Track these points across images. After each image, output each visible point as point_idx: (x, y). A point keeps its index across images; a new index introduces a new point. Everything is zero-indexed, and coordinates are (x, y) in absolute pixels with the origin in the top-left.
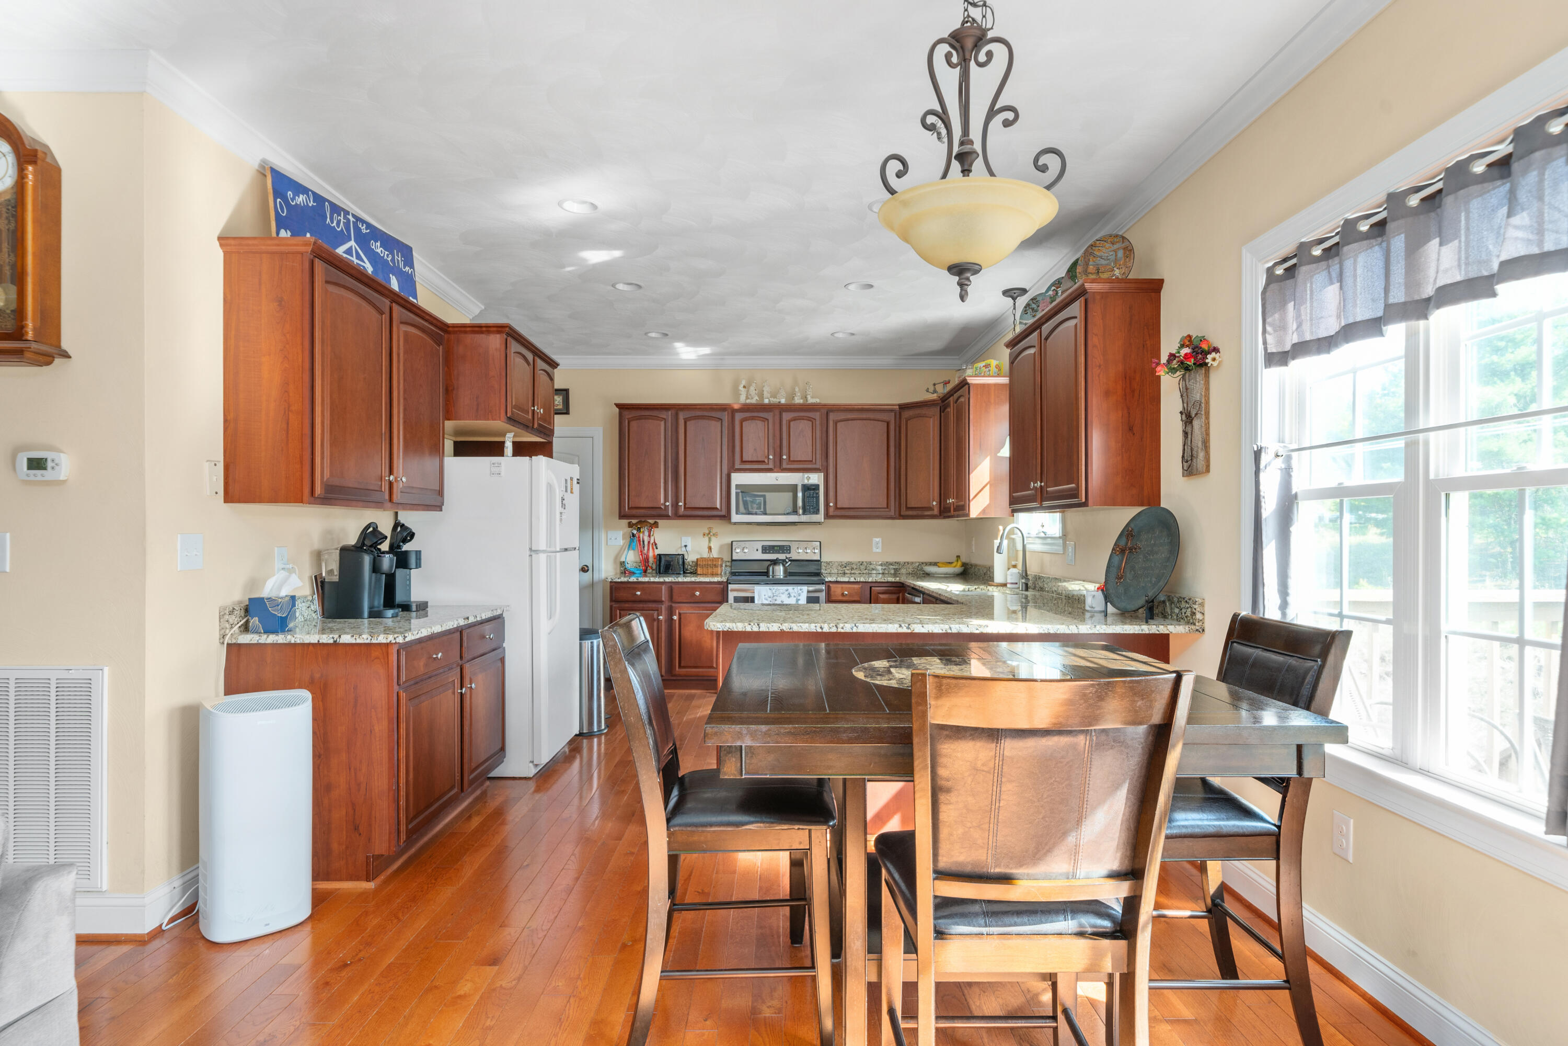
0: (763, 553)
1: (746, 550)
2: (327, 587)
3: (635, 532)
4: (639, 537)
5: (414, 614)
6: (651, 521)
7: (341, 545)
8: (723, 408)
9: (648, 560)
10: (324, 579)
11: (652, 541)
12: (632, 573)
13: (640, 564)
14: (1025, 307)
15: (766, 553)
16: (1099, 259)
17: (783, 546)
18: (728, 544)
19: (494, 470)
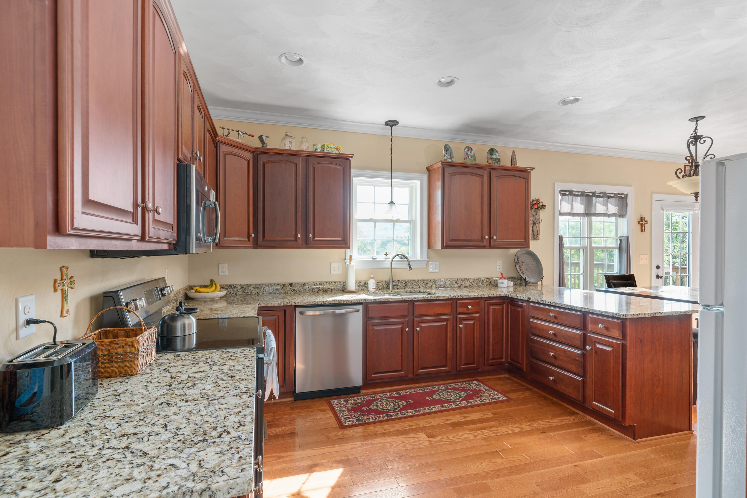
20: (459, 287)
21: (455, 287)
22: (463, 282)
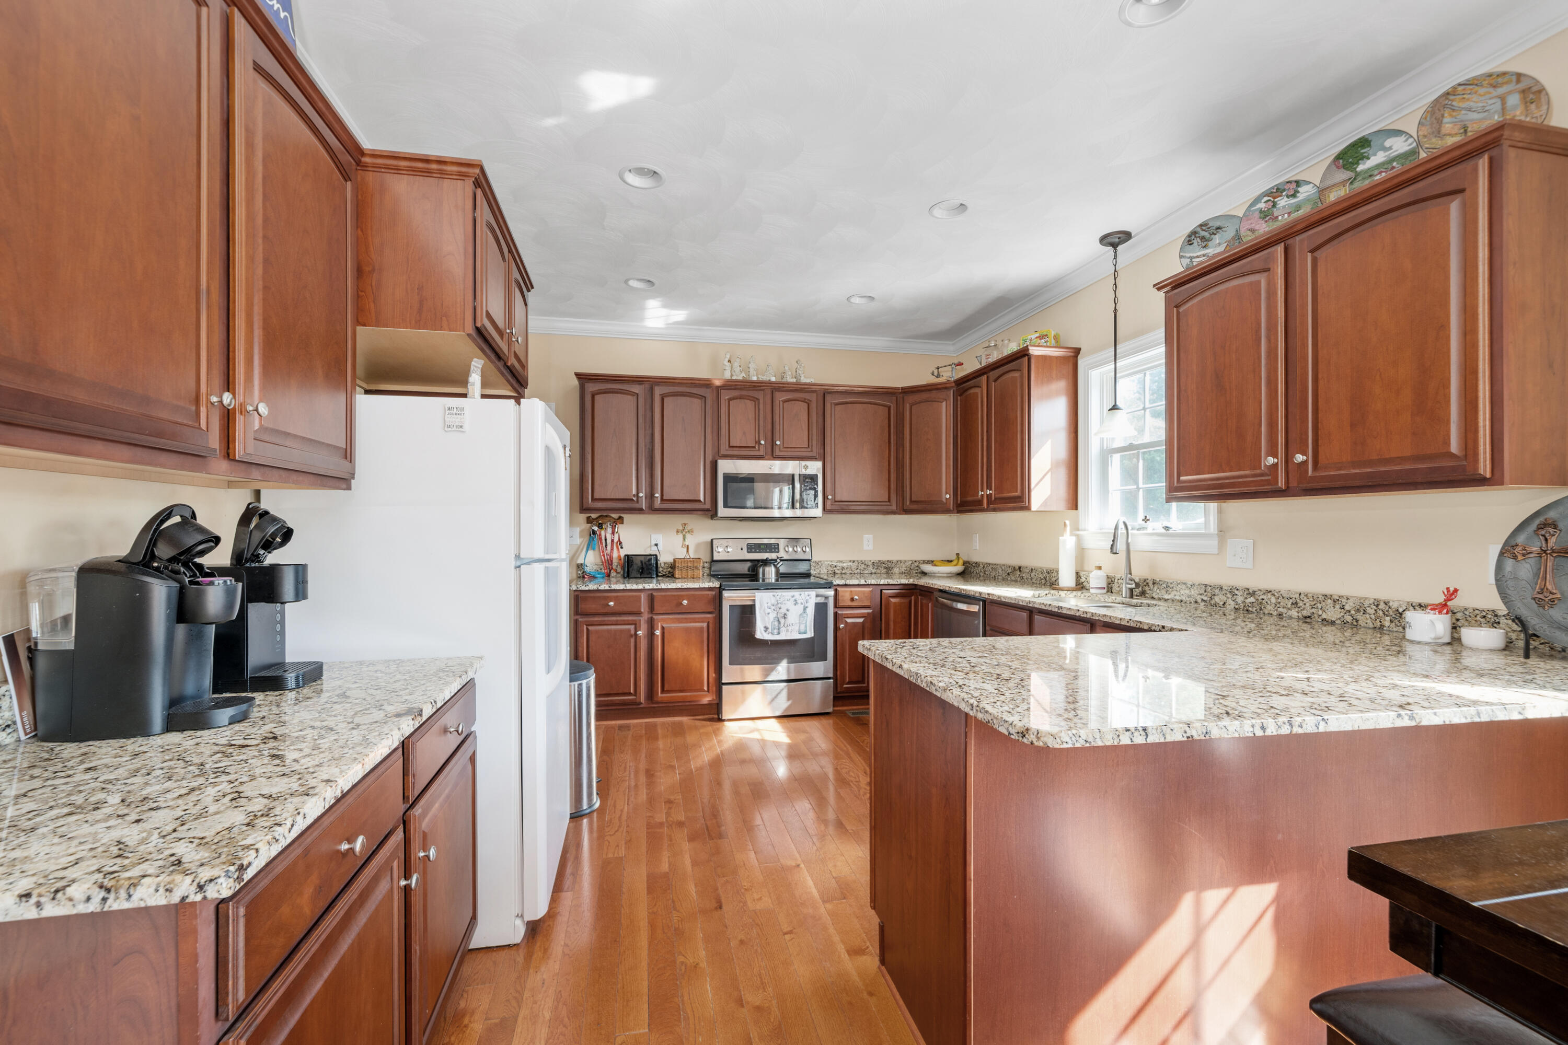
0: (748, 552)
1: (729, 549)
2: (42, 663)
3: (596, 528)
4: (600, 535)
5: (291, 695)
6: (615, 516)
7: (80, 562)
8: (706, 384)
9: (612, 561)
10: (36, 644)
11: (616, 540)
12: (593, 578)
13: (602, 567)
14: (1189, 236)
15: (751, 552)
16: (1463, 112)
17: (771, 544)
18: (706, 543)
19: (450, 419)
20: (1307, 619)
21: (1291, 618)
22: (1319, 606)
